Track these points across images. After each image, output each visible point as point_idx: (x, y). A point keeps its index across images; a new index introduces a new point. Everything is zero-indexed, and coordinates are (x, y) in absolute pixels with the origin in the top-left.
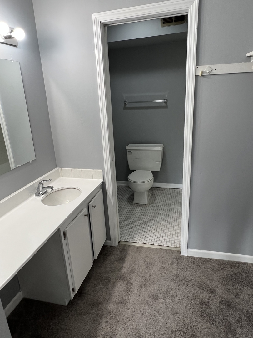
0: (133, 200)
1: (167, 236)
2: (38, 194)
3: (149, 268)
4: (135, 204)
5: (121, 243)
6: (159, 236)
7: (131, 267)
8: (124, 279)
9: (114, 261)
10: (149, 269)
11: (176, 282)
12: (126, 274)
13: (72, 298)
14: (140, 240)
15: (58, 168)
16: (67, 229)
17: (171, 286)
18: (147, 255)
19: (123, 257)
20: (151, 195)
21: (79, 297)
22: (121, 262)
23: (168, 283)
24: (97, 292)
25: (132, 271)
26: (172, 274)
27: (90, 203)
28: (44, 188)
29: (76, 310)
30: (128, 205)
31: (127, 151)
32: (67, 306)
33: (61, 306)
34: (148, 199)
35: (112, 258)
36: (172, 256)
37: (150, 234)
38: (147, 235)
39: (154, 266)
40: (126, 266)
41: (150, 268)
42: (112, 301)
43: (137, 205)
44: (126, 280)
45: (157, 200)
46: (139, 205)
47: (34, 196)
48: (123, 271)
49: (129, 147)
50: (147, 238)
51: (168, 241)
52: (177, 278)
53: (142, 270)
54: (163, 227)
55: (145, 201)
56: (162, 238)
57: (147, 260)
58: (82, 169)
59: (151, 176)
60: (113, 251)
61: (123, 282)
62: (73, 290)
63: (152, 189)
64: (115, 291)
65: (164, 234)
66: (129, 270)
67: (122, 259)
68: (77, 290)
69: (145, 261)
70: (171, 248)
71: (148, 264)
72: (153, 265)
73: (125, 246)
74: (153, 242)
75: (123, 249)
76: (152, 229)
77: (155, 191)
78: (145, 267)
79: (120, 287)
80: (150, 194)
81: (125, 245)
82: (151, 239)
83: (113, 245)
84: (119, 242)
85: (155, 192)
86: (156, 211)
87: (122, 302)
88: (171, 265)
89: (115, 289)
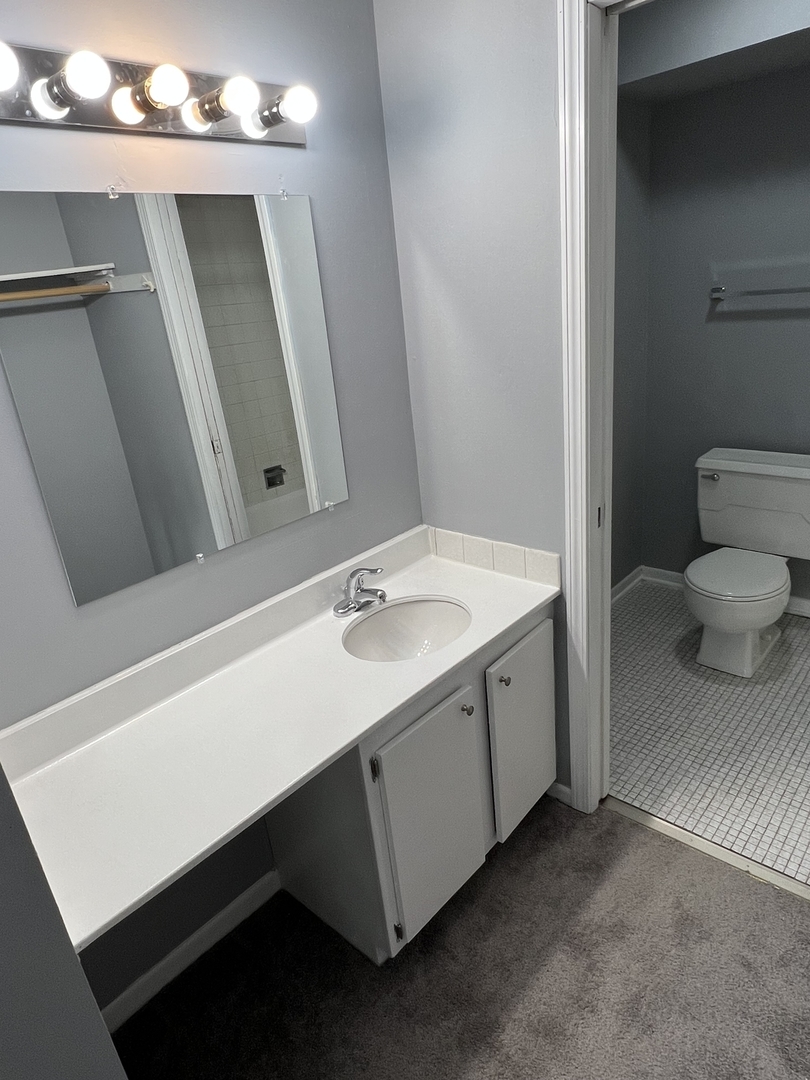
0: (698, 651)
1: (796, 830)
2: (344, 608)
3: (684, 940)
4: (703, 669)
5: (610, 805)
6: (764, 821)
7: (619, 911)
8: (581, 947)
9: (566, 867)
10: (686, 945)
11: (784, 1051)
12: (592, 933)
13: (394, 955)
14: (684, 817)
15: (425, 526)
16: (383, 753)
17: (758, 1058)
18: (693, 885)
19: (602, 862)
20: (772, 644)
21: (421, 952)
22: (586, 878)
23: (747, 1037)
24: (478, 958)
25: (619, 931)
26: (777, 1005)
27: (491, 670)
28: (363, 591)
29: (400, 994)
30: (673, 665)
31: (700, 473)
32: (382, 967)
33: (366, 961)
34: (754, 659)
35: (562, 850)
36: (797, 928)
37: (727, 802)
38: (715, 804)
39: (707, 939)
40: (603, 903)
41: (691, 944)
42: (516, 1016)
43: (709, 672)
44: (588, 955)
45: (796, 669)
46: (716, 674)
47: (331, 612)
48: (585, 917)
49: (705, 462)
50: (711, 815)
51: (797, 852)
52: (795, 1031)
53: (655, 940)
54: (789, 789)
55: (745, 663)
56: (772, 835)
57: (686, 905)
58: (494, 542)
59: (781, 578)
60: (574, 826)
61: (576, 958)
62: (399, 932)
63: (786, 620)
64: (538, 979)
65: (786, 821)
66: (609, 922)
67: (595, 869)
68: (411, 934)
69: (677, 908)
70: (801, 887)
71: (686, 925)
72: (705, 936)
73: (618, 820)
74: (732, 839)
75: (611, 833)
76: (740, 782)
77: (795, 631)
78: (670, 931)
79: (557, 975)
80: (773, 640)
81: (622, 817)
82: (728, 823)
83: (578, 805)
84: (602, 801)
85: (795, 635)
86: (780, 714)
87: (550, 1031)
88: (783, 962)
89: (537, 975)
